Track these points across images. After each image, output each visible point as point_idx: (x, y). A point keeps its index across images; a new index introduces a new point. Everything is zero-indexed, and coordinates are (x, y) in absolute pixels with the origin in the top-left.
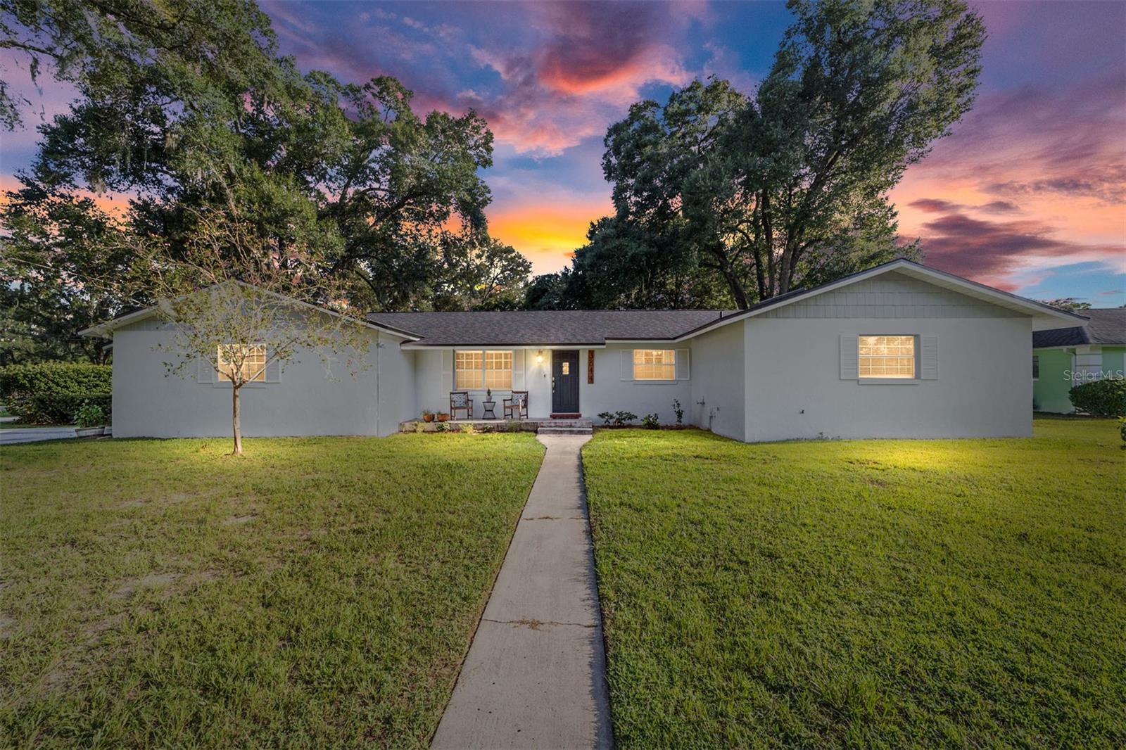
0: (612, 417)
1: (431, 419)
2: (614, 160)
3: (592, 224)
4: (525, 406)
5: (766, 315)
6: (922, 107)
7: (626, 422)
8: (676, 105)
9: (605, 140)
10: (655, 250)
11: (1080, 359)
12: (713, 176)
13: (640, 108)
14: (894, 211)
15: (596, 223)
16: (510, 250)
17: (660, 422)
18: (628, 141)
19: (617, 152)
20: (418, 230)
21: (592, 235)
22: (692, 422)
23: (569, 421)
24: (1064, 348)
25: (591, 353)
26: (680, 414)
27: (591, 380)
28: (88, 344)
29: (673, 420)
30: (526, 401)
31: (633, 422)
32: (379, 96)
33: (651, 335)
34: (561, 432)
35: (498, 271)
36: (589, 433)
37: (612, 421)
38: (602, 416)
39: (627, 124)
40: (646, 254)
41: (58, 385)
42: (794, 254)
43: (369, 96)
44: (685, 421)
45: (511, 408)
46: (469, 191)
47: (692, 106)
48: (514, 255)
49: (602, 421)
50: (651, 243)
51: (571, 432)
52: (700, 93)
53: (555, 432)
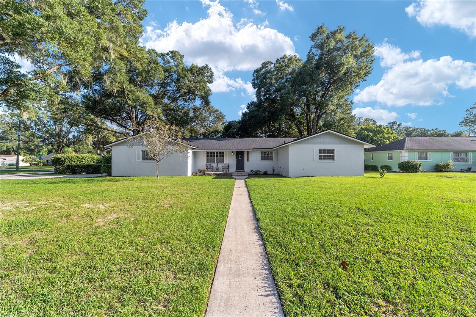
0: (254, 171)
1: (200, 172)
2: (256, 81)
3: (248, 104)
4: (228, 168)
5: (297, 143)
6: (353, 74)
7: (259, 173)
8: (278, 64)
9: (253, 74)
10: (270, 115)
11: (402, 154)
12: (288, 93)
13: (266, 64)
14: (352, 102)
15: (250, 103)
16: (217, 111)
17: (269, 173)
18: (261, 76)
19: (257, 79)
20: (184, 105)
21: (248, 107)
22: (278, 173)
23: (241, 172)
24: (398, 151)
25: (248, 152)
26: (274, 171)
27: (248, 160)
28: (55, 145)
29: (272, 172)
30: (228, 166)
31: (260, 173)
32: (171, 57)
33: (266, 147)
34: (239, 175)
35: (212, 118)
36: (247, 176)
37: (254, 173)
38: (251, 171)
39: (261, 69)
40: (267, 116)
41: (72, 161)
42: (319, 117)
43: (168, 57)
44: (275, 173)
45: (224, 169)
46: (205, 93)
47: (284, 64)
48: (218, 112)
49: (251, 173)
50: (269, 112)
51: (242, 175)
52: (286, 60)
53: (237, 175)
